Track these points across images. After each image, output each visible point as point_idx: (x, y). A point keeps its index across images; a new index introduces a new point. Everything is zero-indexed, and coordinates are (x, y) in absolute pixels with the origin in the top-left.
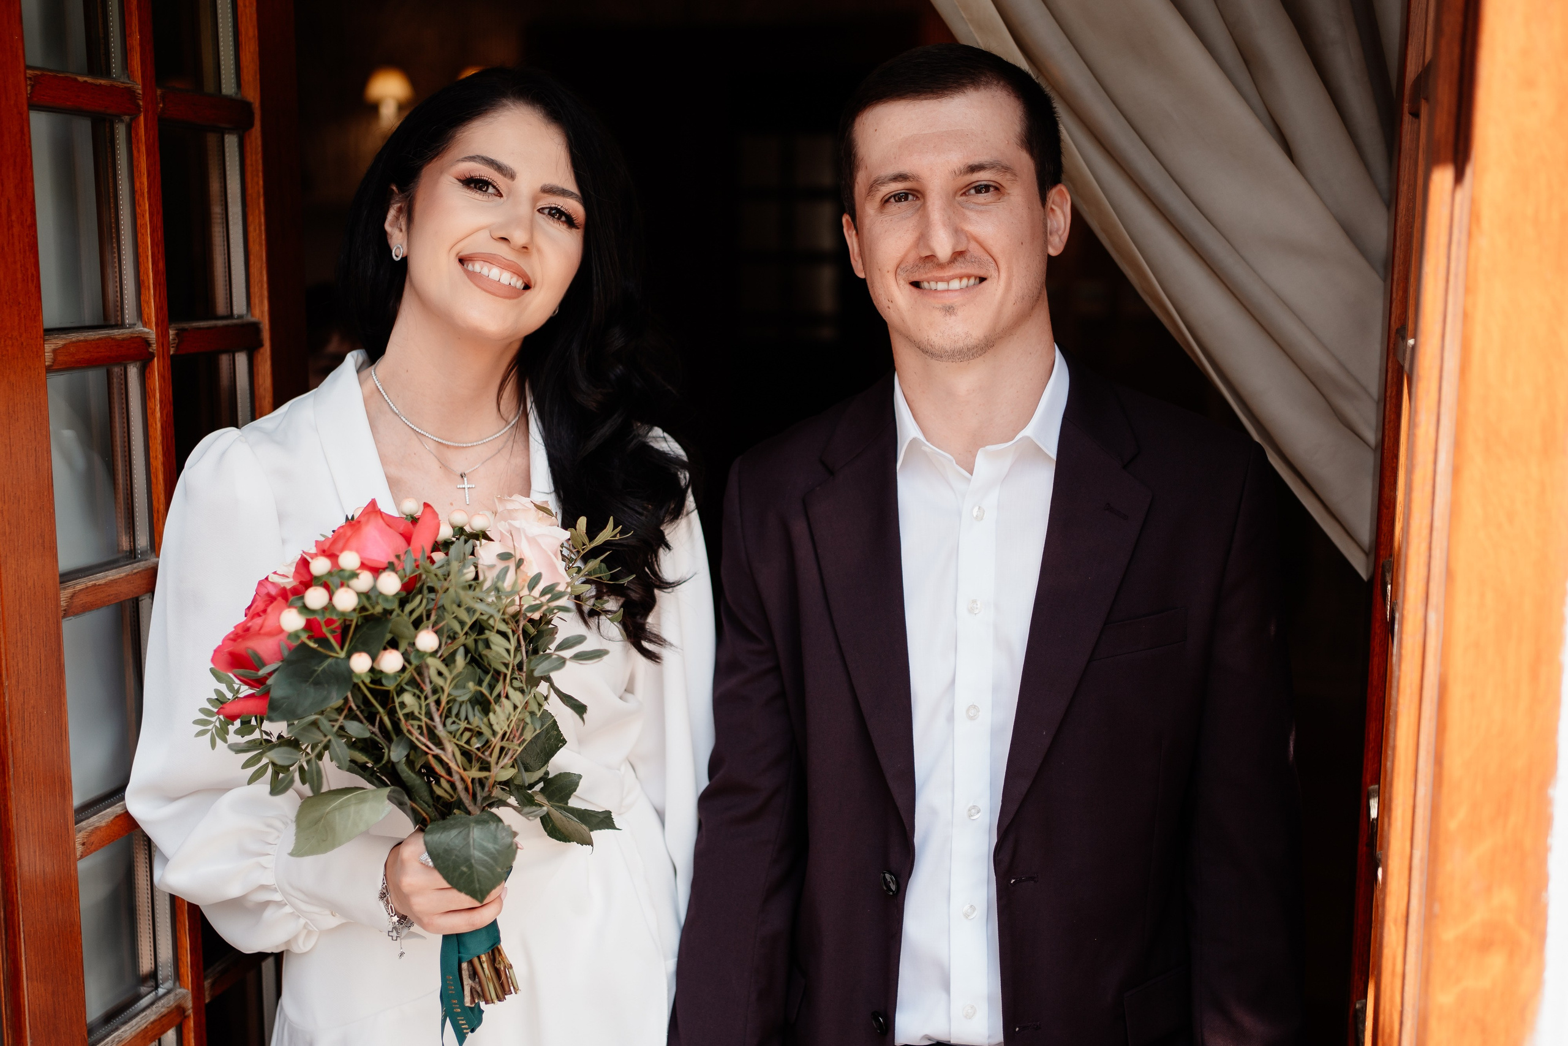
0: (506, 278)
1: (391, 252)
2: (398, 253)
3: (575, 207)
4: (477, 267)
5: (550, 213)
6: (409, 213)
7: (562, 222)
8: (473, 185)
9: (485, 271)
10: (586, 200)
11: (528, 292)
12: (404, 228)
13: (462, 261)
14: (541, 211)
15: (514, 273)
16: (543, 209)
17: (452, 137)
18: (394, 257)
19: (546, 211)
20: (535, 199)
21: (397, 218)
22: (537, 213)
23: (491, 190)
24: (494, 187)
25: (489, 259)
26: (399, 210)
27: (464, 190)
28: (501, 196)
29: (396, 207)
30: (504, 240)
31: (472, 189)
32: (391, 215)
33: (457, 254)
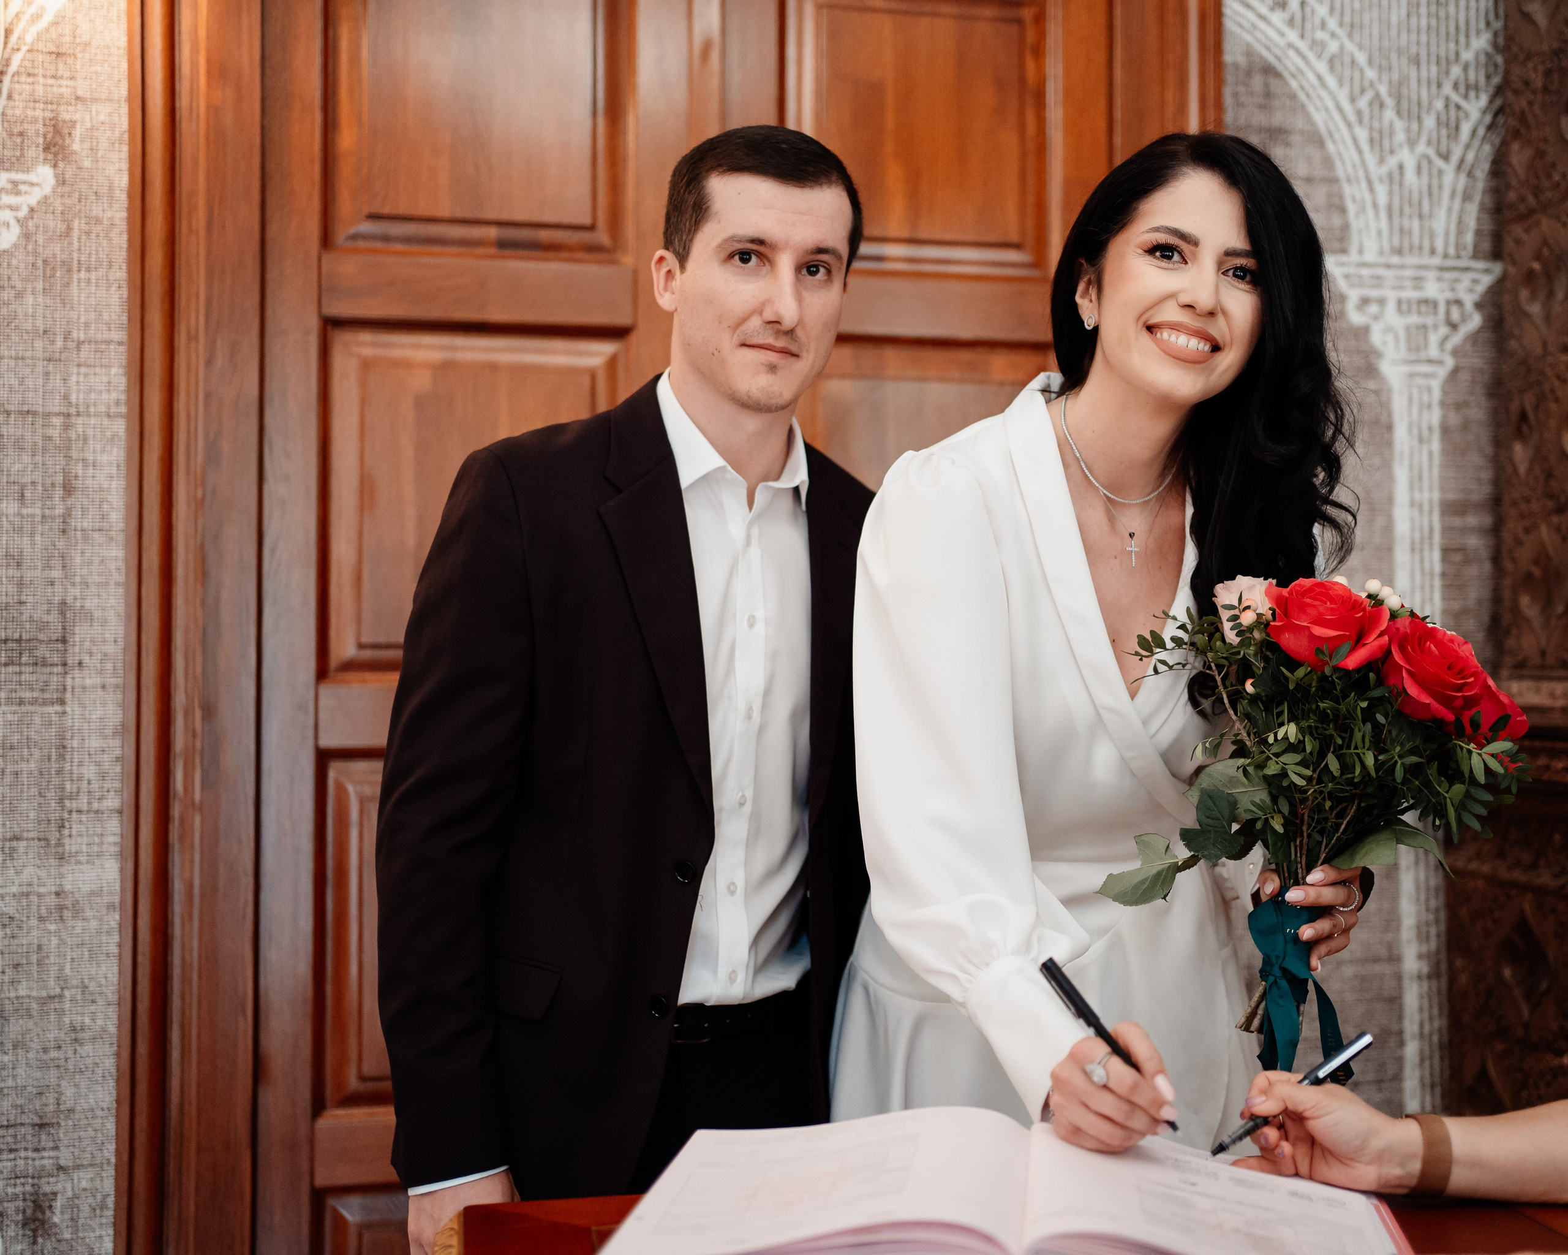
1: (1083, 322)
2: (1089, 324)
3: (1250, 264)
4: (1165, 334)
5: (1235, 275)
6: (1098, 283)
7: (1246, 282)
8: (1158, 254)
9: (1173, 338)
11: (1216, 355)
12: (1094, 297)
13: (1151, 329)
14: (1225, 273)
15: (1202, 338)
16: (1228, 271)
17: (1135, 209)
18: (1087, 327)
19: (1231, 273)
20: (1220, 264)
21: (1087, 289)
22: (1222, 276)
23: (1176, 257)
24: (1179, 253)
25: (1175, 327)
26: (1089, 283)
27: (1149, 259)
28: (1186, 263)
29: (1085, 279)
30: (1190, 306)
31: (1156, 257)
32: (1081, 287)
33: (1145, 323)
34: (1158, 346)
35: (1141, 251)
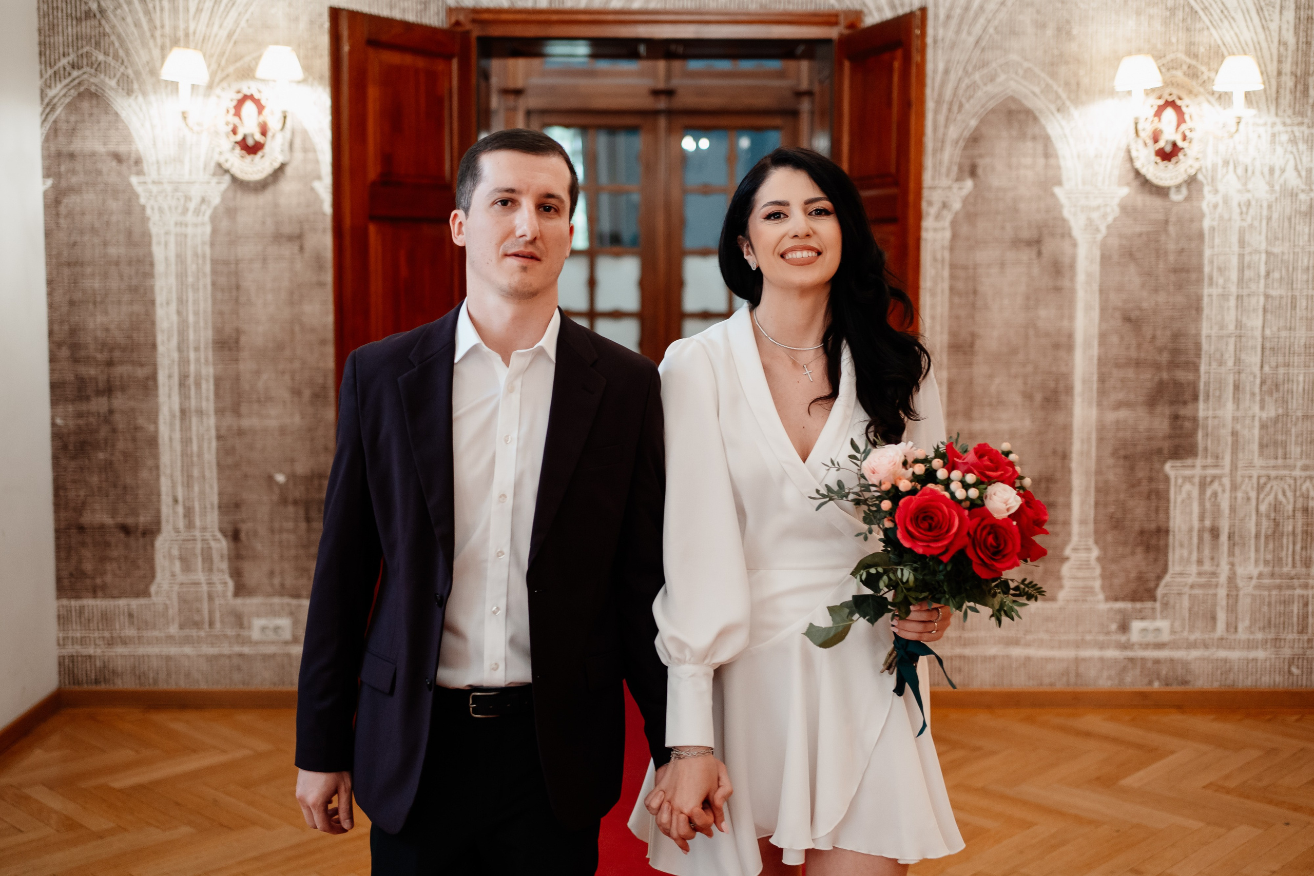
0: (805, 254)
2: (754, 268)
3: (826, 204)
4: (790, 255)
5: (816, 214)
6: (751, 245)
7: (823, 215)
8: (772, 218)
9: (794, 256)
10: (830, 198)
11: (820, 257)
12: (752, 253)
13: (782, 256)
14: (810, 214)
15: (808, 250)
19: (814, 213)
20: (805, 211)
21: (748, 250)
22: (808, 217)
23: (782, 216)
24: (782, 213)
25: (793, 249)
26: (748, 246)
27: (768, 222)
28: (787, 216)
29: (745, 245)
30: (796, 236)
31: (772, 220)
32: (745, 250)
33: (778, 254)
34: (788, 263)
35: (763, 220)
